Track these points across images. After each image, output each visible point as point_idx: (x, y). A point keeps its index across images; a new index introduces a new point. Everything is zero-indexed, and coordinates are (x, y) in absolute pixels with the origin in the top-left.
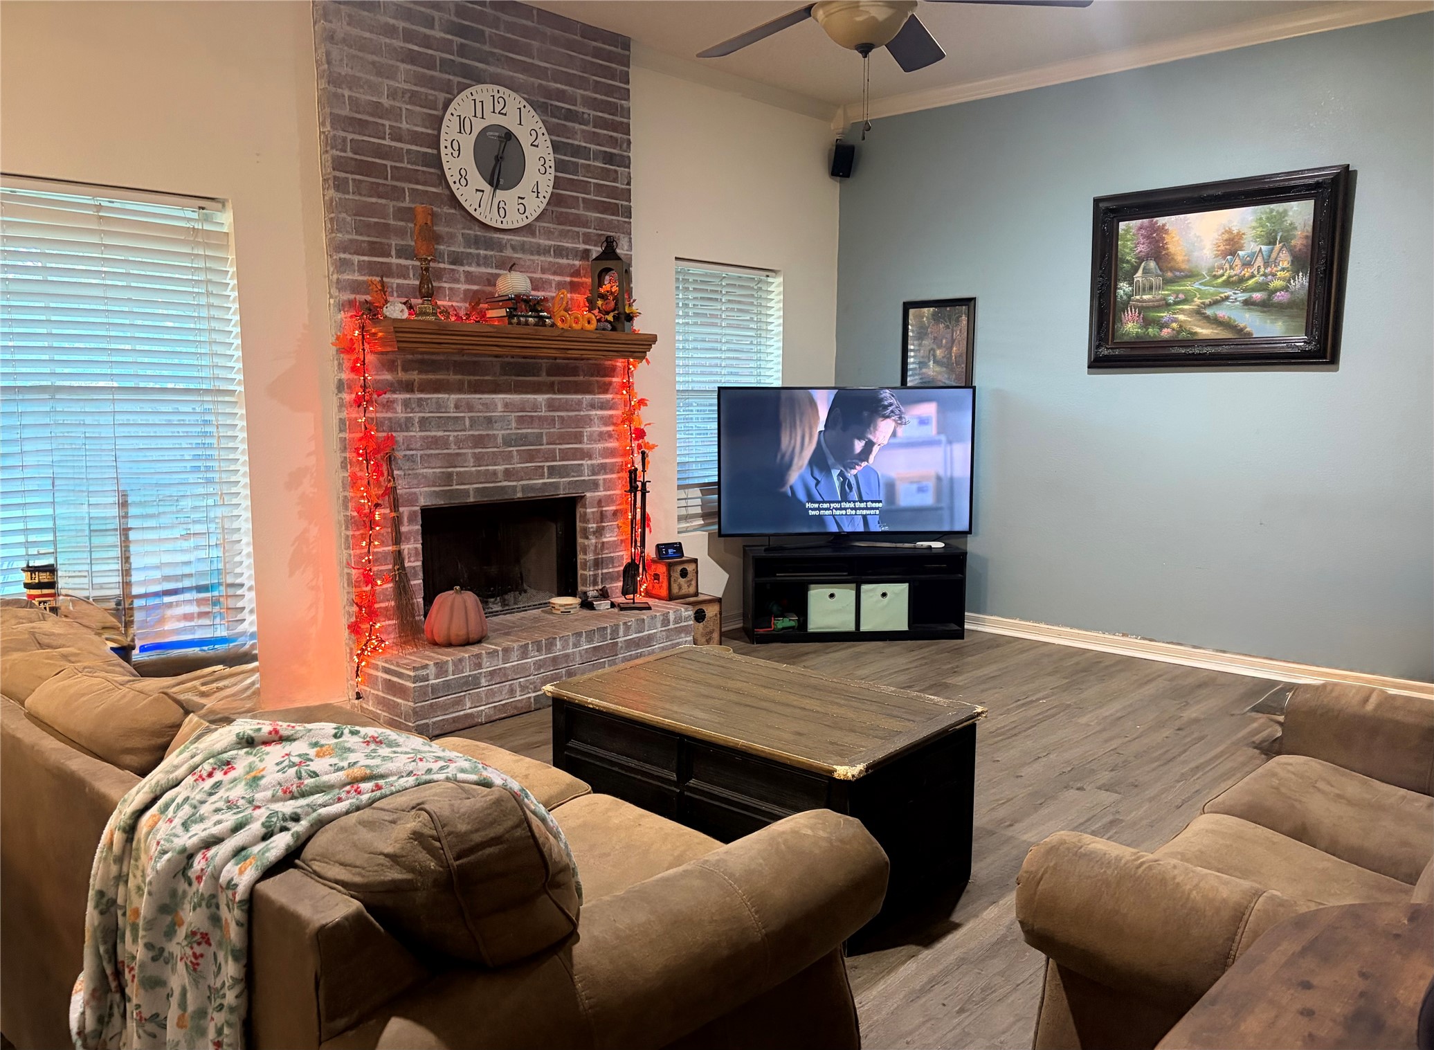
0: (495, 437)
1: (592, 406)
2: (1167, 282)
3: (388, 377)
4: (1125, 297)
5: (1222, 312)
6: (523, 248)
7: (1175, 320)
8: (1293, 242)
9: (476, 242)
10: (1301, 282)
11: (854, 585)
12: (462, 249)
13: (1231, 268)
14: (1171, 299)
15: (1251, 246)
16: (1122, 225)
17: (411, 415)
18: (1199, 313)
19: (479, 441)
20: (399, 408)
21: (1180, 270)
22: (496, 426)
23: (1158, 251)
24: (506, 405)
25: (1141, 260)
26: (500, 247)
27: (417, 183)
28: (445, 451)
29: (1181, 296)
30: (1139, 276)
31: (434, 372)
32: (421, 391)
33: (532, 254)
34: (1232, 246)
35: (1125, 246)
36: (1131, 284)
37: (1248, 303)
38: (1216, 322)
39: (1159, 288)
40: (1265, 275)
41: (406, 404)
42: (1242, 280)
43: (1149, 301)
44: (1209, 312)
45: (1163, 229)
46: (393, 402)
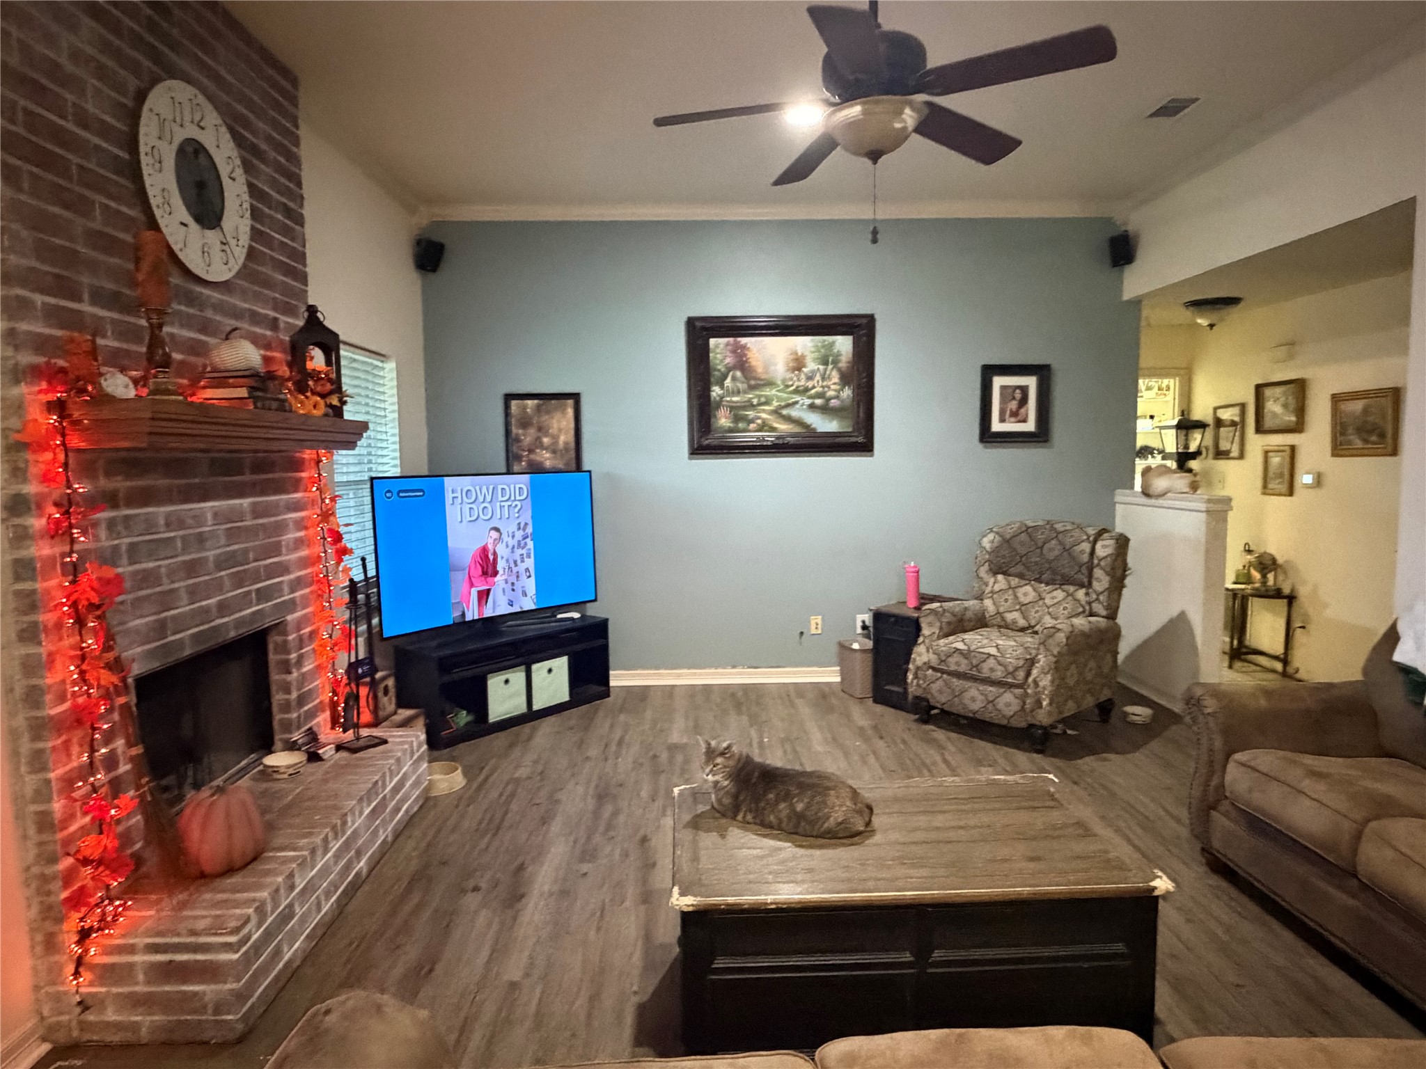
0: (206, 559)
1: (287, 508)
2: (752, 388)
4: (718, 399)
5: (794, 413)
7: (759, 418)
8: (840, 365)
10: (847, 393)
11: (523, 667)
13: (799, 380)
14: (755, 401)
15: (811, 366)
16: (712, 341)
17: (116, 542)
18: (776, 412)
19: (192, 568)
20: (103, 533)
21: (759, 379)
22: (206, 545)
23: (742, 364)
24: (216, 515)
25: (729, 369)
26: (202, 304)
27: (111, 198)
28: (158, 589)
29: (763, 400)
30: (728, 382)
32: (129, 504)
34: (798, 364)
35: (715, 358)
36: (722, 387)
37: (812, 407)
38: (789, 419)
39: (745, 392)
40: (823, 387)
41: (111, 524)
42: (807, 390)
43: (737, 402)
44: (785, 412)
45: (744, 347)
46: (97, 523)
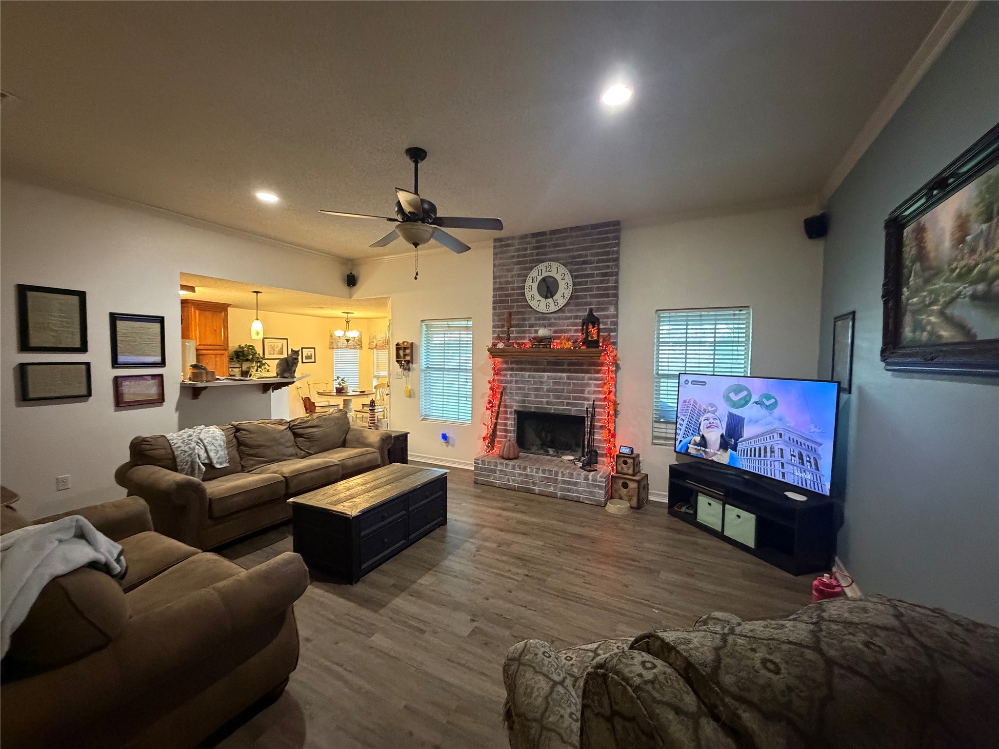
0: (543, 389)
1: (591, 379)
2: (926, 282)
3: (505, 366)
4: (905, 302)
6: (559, 318)
9: (539, 319)
12: (533, 322)
13: (962, 257)
14: (927, 300)
15: (975, 228)
16: (905, 232)
17: (513, 379)
18: (942, 313)
19: (537, 389)
20: (508, 377)
21: (932, 268)
22: (544, 384)
23: (921, 251)
24: (549, 377)
25: (913, 263)
26: (549, 319)
27: (519, 302)
28: (524, 392)
29: (933, 296)
30: (912, 279)
31: (521, 365)
32: (516, 371)
33: (563, 320)
34: (962, 231)
35: (906, 252)
36: (908, 289)
37: (973, 298)
38: (953, 322)
39: (921, 290)
40: (986, 260)
41: (511, 375)
42: (969, 270)
43: (917, 304)
45: (924, 227)
46: (507, 374)
